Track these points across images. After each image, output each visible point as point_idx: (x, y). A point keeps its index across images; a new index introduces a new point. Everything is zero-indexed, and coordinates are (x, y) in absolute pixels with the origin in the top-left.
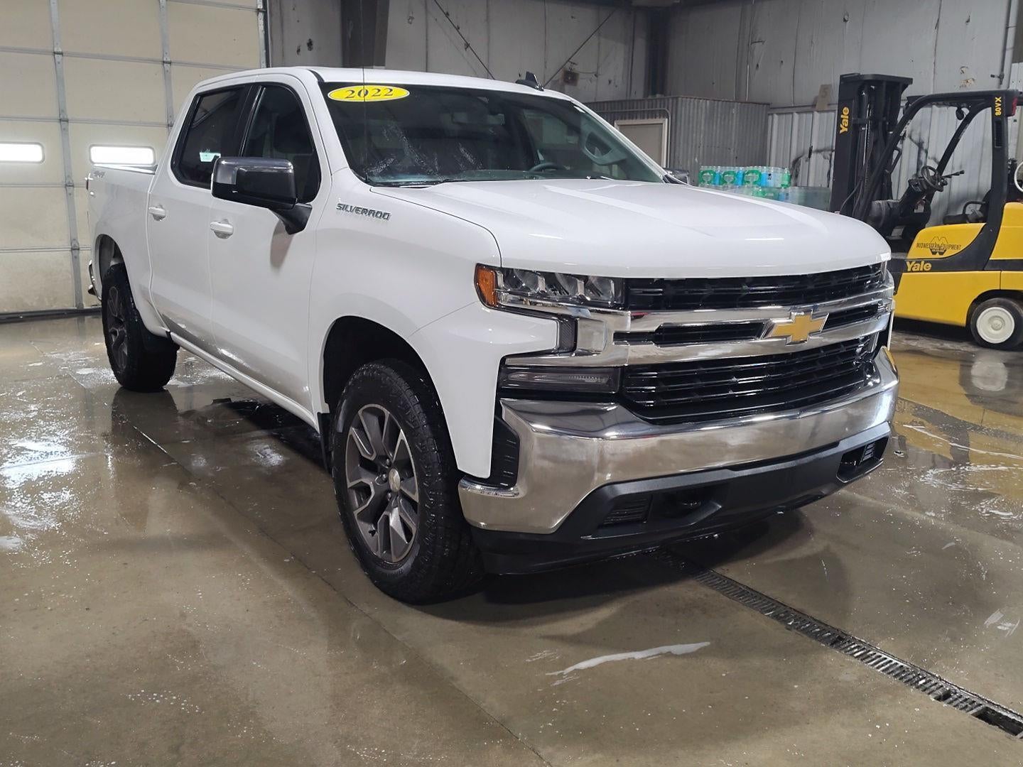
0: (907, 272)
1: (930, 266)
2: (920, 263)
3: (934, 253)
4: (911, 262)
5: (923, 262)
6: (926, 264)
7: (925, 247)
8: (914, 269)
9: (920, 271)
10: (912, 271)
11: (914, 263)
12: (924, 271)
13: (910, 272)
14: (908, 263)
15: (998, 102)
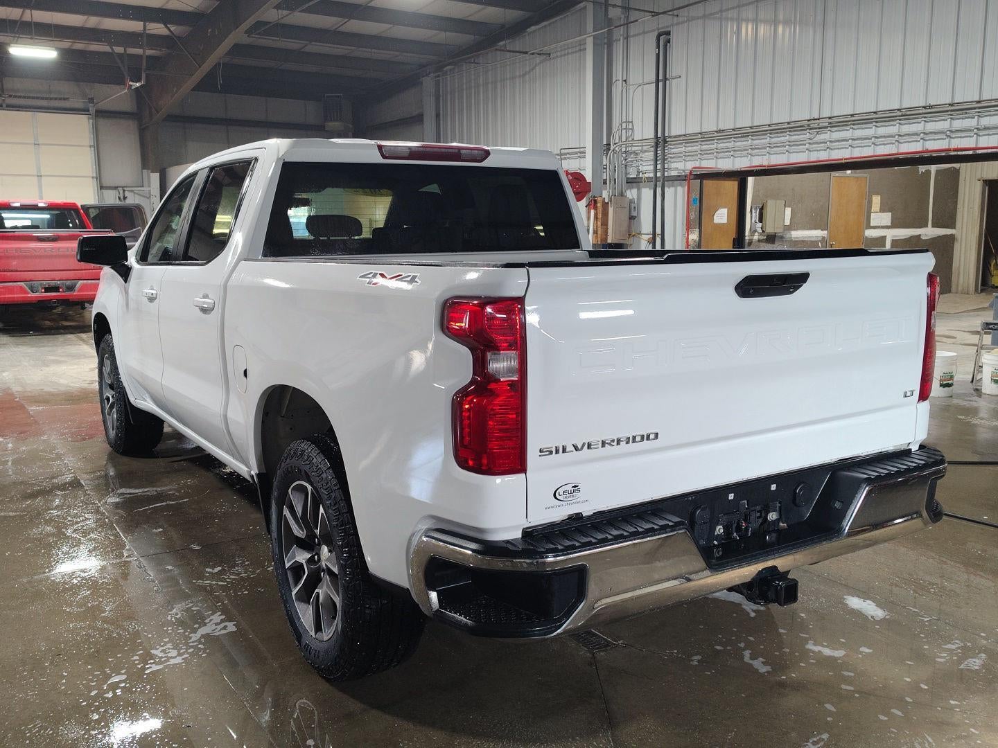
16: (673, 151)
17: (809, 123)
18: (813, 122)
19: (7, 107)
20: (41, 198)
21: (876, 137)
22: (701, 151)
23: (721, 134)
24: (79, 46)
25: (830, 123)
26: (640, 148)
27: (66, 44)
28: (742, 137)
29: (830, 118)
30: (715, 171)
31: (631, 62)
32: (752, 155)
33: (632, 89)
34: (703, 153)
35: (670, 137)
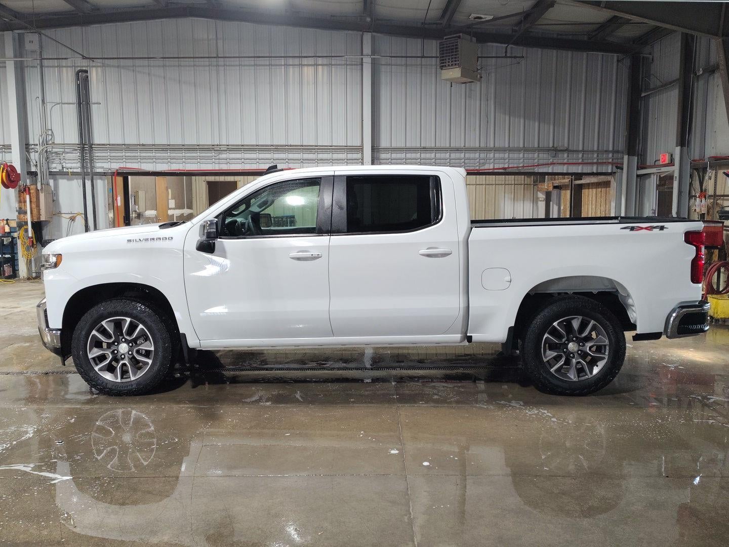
16: (97, 155)
17: (213, 147)
18: (216, 146)
21: (259, 159)
22: (126, 157)
23: (144, 147)
25: (228, 148)
26: (63, 150)
28: (162, 150)
29: (228, 145)
30: (140, 171)
31: (47, 85)
32: (171, 163)
33: (49, 106)
34: (127, 158)
35: (94, 145)
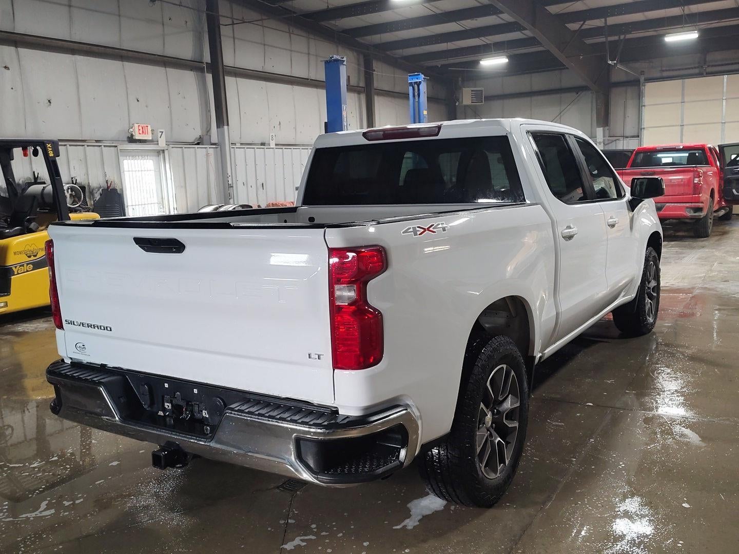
0: (14, 275)
1: (32, 266)
2: (23, 265)
3: (29, 257)
4: (16, 267)
5: (25, 265)
6: (29, 266)
7: (21, 253)
8: (19, 272)
9: (24, 272)
10: (18, 274)
11: (18, 267)
12: (27, 271)
13: (17, 275)
14: (14, 269)
15: (49, 147)
19: (706, 74)
20: (682, 142)
24: (715, 24)
27: (704, 25)
